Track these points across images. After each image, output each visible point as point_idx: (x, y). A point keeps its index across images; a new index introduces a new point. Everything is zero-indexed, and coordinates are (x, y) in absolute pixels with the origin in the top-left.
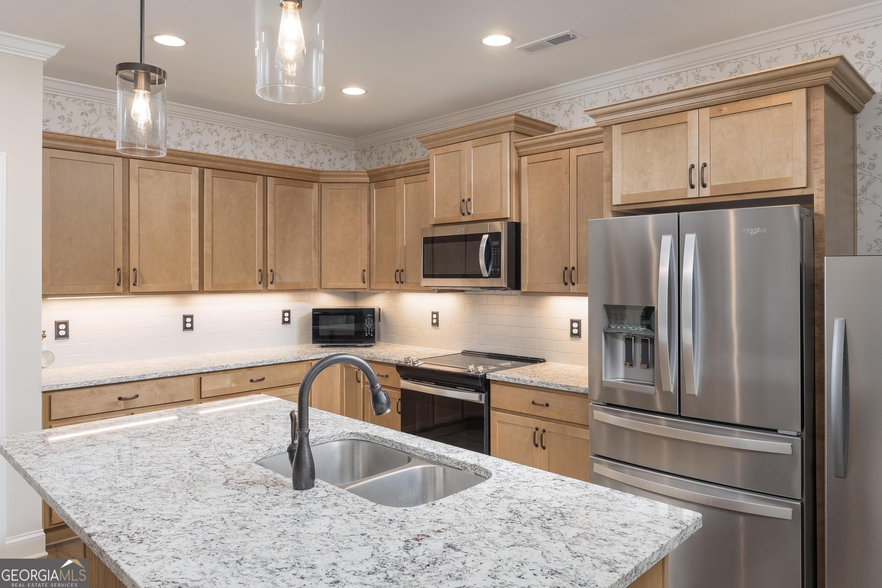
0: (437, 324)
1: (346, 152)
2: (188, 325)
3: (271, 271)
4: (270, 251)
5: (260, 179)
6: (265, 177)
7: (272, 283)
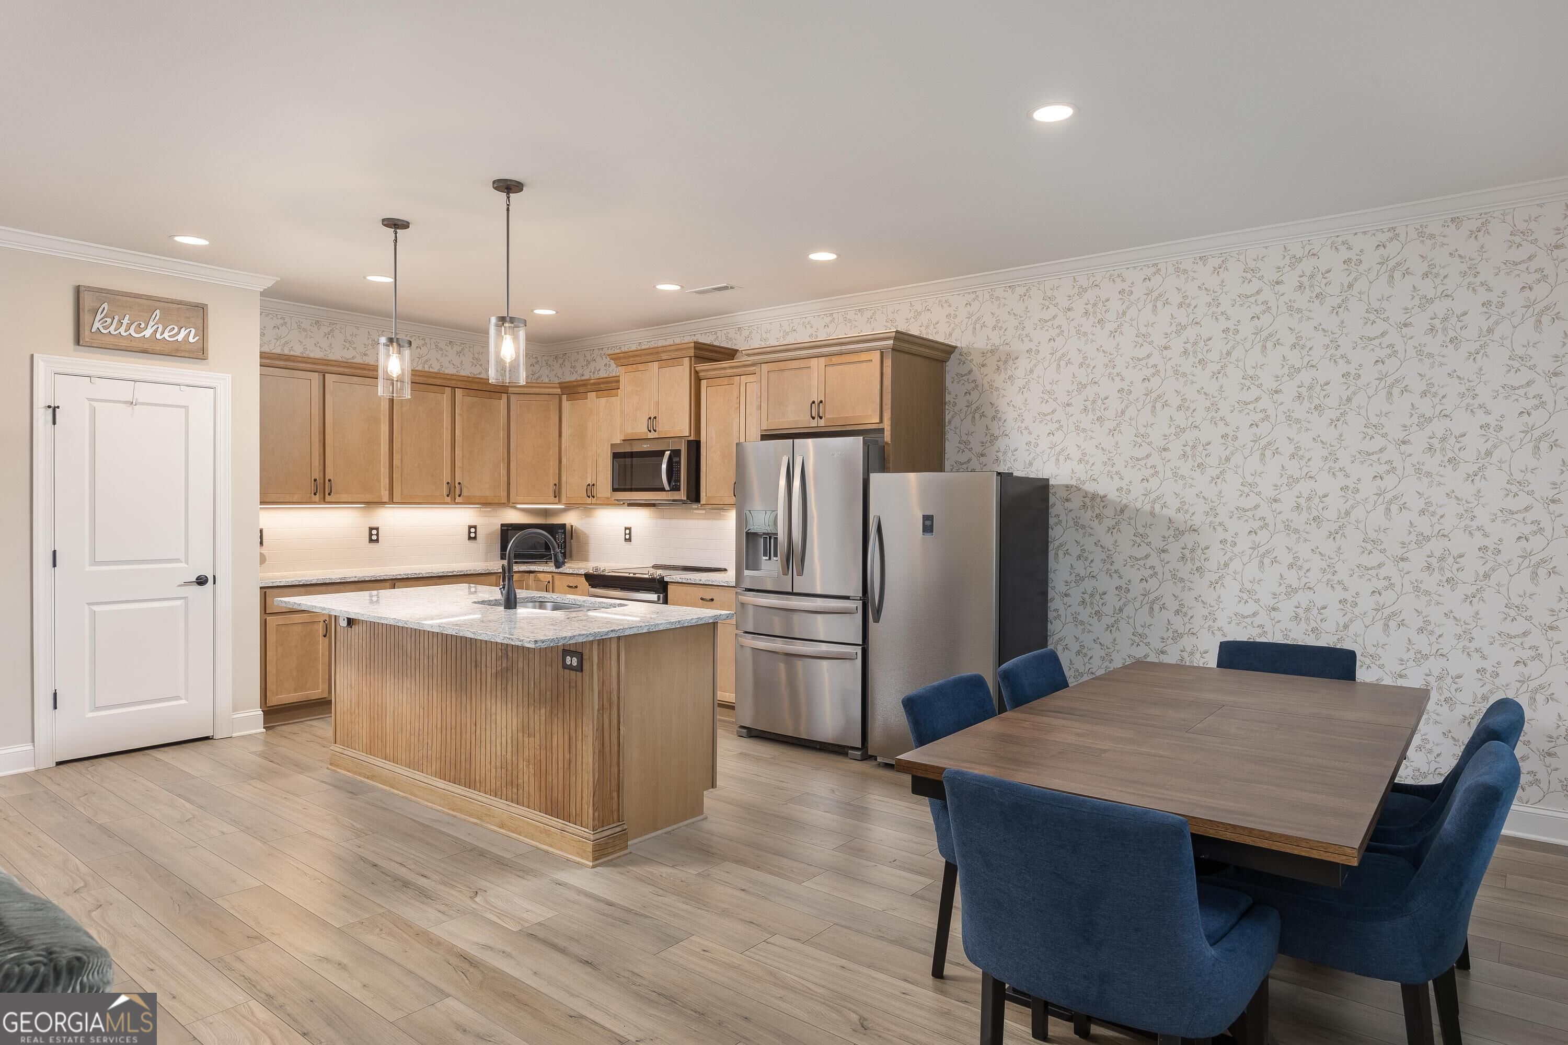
0: (629, 540)
1: (536, 358)
2: (374, 537)
3: (459, 483)
4: (458, 464)
5: (448, 390)
6: (453, 388)
7: (459, 496)
